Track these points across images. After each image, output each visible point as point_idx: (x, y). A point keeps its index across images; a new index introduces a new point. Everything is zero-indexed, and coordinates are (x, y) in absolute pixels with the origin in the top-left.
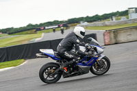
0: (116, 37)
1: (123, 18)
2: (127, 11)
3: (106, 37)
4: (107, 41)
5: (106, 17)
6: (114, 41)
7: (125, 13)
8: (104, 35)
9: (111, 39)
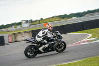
0: (15, 38)
1: (18, 27)
2: (21, 22)
3: (10, 38)
4: (10, 40)
5: (8, 26)
6: (14, 40)
7: (20, 24)
8: (8, 37)
9: (12, 39)
